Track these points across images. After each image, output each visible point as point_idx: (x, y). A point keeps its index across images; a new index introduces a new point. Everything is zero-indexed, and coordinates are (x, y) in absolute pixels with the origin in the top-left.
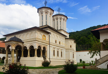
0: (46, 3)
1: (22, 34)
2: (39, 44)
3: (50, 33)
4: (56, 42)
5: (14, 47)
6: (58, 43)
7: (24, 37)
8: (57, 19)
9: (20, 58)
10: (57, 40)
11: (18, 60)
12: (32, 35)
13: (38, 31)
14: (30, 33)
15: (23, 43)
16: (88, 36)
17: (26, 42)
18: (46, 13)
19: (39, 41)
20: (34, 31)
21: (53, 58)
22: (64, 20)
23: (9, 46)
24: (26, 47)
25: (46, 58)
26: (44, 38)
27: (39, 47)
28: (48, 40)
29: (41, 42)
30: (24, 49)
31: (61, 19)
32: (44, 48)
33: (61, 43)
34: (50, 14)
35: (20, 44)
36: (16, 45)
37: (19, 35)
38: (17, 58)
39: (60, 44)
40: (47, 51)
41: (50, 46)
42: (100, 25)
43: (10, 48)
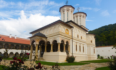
0: (67, 3)
1: (46, 30)
2: (62, 38)
3: (73, 27)
4: (78, 37)
5: (38, 42)
6: (80, 38)
7: (48, 32)
8: (77, 17)
9: (43, 53)
10: (79, 34)
11: (42, 55)
12: (55, 29)
13: (62, 25)
14: (53, 27)
15: (47, 38)
16: (101, 34)
17: (50, 37)
18: (68, 10)
19: (62, 35)
20: (57, 25)
21: (76, 53)
22: (83, 17)
23: (34, 42)
24: (49, 42)
25: (69, 53)
26: (67, 32)
27: (62, 41)
28: (71, 35)
29: (64, 36)
30: (47, 44)
31: (80, 16)
32: (67, 42)
33: (83, 38)
34: (71, 12)
35: (44, 39)
36: (40, 40)
37: (43, 31)
38: (41, 53)
39: (81, 39)
40: (70, 46)
41: (72, 41)
42: (111, 24)
43: (35, 43)
